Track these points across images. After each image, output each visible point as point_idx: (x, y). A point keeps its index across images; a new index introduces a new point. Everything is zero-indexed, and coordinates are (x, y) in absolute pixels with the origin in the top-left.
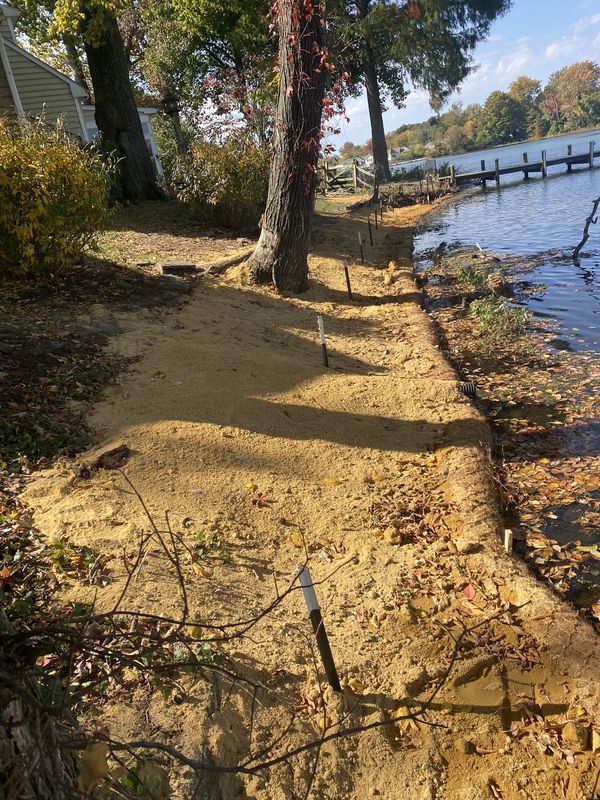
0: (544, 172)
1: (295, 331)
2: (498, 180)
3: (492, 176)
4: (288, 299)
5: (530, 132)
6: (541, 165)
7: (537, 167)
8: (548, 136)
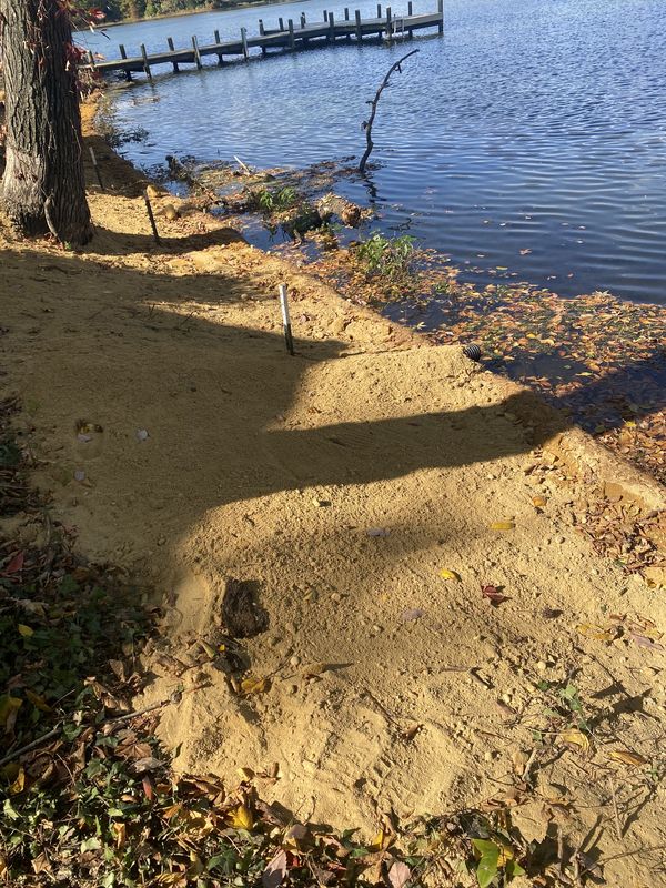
0: (198, 63)
1: (163, 306)
2: (148, 72)
3: (139, 66)
4: (85, 256)
5: (124, 11)
6: (193, 54)
7: (190, 58)
8: (146, 18)
